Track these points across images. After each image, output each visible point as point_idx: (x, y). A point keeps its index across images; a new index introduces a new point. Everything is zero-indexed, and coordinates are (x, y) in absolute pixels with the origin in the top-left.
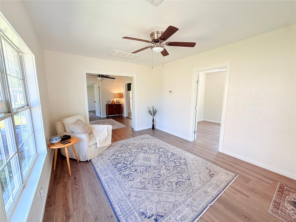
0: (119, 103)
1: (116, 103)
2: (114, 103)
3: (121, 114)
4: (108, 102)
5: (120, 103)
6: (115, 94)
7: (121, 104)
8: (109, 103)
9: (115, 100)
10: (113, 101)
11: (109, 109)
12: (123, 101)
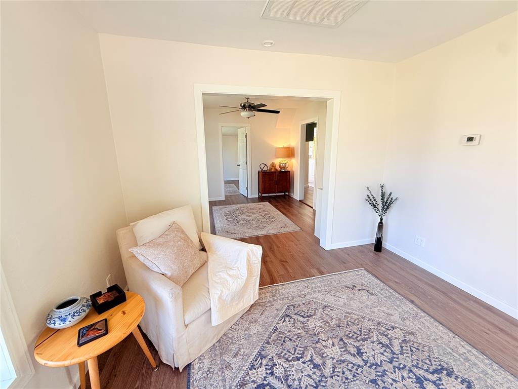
0: (284, 168)
1: (278, 169)
2: (275, 169)
3: (287, 193)
4: (262, 166)
5: (288, 169)
6: (278, 148)
7: (289, 171)
8: (265, 169)
9: (278, 161)
10: (273, 165)
11: (264, 182)
12: (294, 165)
